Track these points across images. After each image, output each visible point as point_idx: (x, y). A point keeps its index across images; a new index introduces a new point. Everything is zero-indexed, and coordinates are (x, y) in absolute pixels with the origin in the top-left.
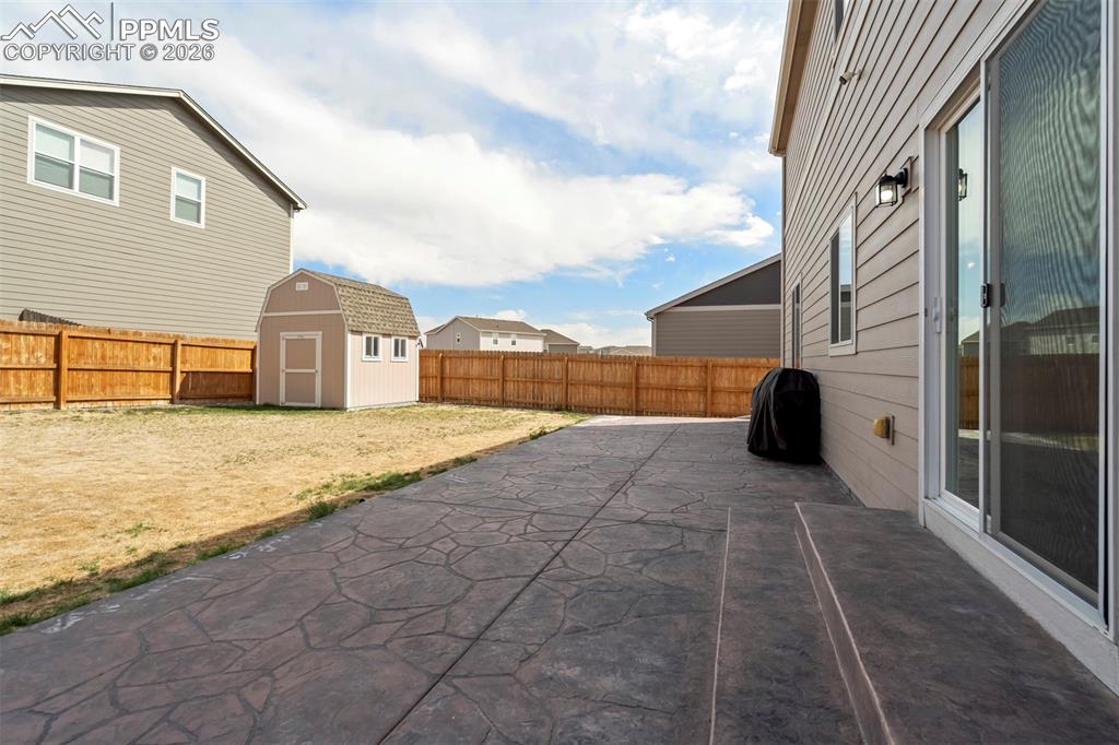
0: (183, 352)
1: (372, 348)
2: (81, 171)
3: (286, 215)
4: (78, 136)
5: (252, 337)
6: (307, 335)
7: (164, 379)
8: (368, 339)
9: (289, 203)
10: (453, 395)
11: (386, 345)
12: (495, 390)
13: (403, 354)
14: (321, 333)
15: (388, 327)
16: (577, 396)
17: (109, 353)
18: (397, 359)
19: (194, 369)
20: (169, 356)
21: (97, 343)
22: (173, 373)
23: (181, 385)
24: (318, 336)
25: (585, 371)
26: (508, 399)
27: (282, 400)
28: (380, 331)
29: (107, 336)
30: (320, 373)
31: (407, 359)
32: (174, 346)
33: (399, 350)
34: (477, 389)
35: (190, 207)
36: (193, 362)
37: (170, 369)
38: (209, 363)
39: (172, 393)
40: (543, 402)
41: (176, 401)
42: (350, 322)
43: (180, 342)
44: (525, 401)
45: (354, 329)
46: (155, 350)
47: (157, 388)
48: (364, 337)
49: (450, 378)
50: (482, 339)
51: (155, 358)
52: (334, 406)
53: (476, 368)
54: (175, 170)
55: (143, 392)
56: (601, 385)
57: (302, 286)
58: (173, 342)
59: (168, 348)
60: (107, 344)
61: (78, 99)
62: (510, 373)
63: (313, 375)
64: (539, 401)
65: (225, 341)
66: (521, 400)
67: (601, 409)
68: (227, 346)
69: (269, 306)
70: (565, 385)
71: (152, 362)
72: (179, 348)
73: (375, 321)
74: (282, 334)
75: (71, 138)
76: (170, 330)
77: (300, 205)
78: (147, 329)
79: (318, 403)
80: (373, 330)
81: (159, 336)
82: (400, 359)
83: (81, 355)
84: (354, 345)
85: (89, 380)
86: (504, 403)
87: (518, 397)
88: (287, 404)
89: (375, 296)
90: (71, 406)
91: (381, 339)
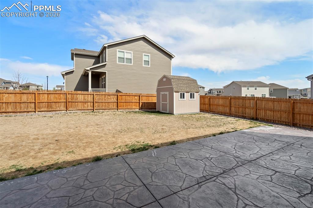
0: (142, 98)
1: (182, 96)
2: (126, 59)
3: (170, 60)
4: (125, 51)
5: (155, 93)
6: (166, 93)
7: (138, 104)
8: (181, 94)
9: (170, 56)
10: (213, 110)
11: (187, 95)
12: (227, 110)
13: (194, 98)
14: (168, 92)
15: (188, 90)
16: (262, 114)
17: (127, 99)
18: (191, 99)
19: (144, 102)
20: (139, 99)
21: (125, 96)
22: (139, 103)
23: (141, 106)
24: (167, 93)
25: (265, 104)
26: (232, 113)
27: (161, 110)
28: (185, 91)
29: (127, 95)
30: (168, 103)
31: (195, 99)
32: (140, 96)
33: (192, 96)
34: (221, 109)
35: (147, 62)
36: (144, 100)
37: (139, 102)
38: (147, 100)
39: (139, 107)
40: (246, 115)
41: (140, 109)
42: (175, 89)
43: (141, 95)
44: (238, 114)
45: (176, 91)
46: (136, 97)
47: (136, 106)
48: (179, 93)
49: (212, 105)
50: (242, 88)
51: (136, 99)
52: (171, 113)
53: (221, 102)
54: (144, 54)
55: (134, 107)
56: (273, 111)
57: (164, 80)
58: (139, 95)
59: (139, 97)
60: (126, 96)
61: (125, 43)
62: (232, 104)
63: (167, 104)
64: (244, 115)
65: (151, 95)
66: (237, 114)
67: (273, 121)
68: (151, 96)
69: (158, 86)
70: (255, 110)
71: (135, 100)
72: (141, 97)
73: (183, 88)
74: (161, 93)
75: (124, 52)
76: (139, 92)
77: (173, 56)
78: (134, 92)
79: (168, 112)
80: (182, 91)
81: (137, 94)
82: (192, 99)
83: (122, 99)
84: (176, 96)
85: (123, 104)
86: (230, 115)
87: (236, 113)
88: (162, 111)
89: (185, 80)
90: (120, 110)
91: (185, 94)
